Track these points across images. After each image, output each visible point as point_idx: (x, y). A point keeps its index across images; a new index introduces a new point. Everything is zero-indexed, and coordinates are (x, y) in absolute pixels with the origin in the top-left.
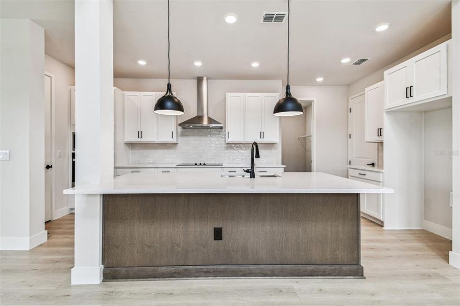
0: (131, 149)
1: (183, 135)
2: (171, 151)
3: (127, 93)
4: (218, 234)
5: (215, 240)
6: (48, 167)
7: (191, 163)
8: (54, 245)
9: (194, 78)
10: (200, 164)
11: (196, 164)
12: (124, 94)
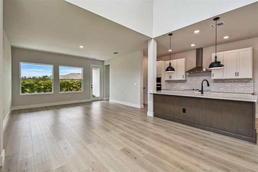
0: (168, 83)
1: (189, 76)
2: (184, 84)
3: (166, 62)
4: (184, 111)
5: (183, 112)
6: (144, 88)
7: (191, 89)
8: (145, 109)
9: (195, 49)
10: (196, 90)
11: (194, 90)
12: (165, 62)
